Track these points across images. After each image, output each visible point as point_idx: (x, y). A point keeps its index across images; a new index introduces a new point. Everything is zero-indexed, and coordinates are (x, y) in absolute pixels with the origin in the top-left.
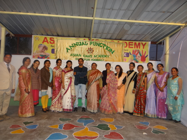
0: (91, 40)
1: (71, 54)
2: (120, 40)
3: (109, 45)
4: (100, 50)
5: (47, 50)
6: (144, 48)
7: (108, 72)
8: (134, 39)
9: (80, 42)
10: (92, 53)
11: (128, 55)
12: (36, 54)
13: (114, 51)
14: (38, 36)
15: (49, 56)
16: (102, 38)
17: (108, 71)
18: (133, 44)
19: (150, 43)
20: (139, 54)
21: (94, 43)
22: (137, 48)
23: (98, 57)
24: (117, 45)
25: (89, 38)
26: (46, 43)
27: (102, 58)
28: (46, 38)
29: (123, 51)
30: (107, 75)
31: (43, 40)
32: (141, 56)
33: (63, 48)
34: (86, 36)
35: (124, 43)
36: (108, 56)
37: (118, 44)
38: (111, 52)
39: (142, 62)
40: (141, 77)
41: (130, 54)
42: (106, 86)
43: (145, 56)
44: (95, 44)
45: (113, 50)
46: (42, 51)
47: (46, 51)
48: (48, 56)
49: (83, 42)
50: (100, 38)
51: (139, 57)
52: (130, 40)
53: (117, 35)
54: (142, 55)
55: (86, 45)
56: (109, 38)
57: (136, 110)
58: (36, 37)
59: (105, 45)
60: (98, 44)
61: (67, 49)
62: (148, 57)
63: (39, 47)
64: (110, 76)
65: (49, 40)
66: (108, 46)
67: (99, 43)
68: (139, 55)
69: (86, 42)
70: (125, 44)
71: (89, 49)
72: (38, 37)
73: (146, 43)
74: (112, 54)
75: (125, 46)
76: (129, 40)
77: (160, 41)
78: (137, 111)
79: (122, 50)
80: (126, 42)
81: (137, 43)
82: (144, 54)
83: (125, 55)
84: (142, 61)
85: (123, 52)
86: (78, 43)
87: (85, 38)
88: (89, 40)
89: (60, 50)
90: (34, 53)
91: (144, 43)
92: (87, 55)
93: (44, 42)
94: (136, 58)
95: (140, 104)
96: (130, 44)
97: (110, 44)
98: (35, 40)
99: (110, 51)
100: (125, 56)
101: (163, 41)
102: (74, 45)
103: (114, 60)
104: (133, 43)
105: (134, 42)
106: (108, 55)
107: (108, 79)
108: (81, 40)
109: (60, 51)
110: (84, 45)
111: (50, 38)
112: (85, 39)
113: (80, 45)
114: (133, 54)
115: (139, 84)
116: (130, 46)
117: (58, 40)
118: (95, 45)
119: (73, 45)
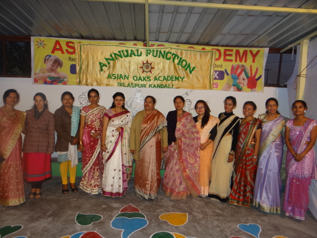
0: (147, 44)
1: (109, 75)
2: (208, 44)
3: (184, 56)
4: (167, 66)
5: (61, 66)
6: (254, 61)
7: (180, 115)
8: (235, 43)
9: (127, 51)
10: (150, 71)
11: (221, 75)
12: (41, 75)
13: (194, 68)
14: (42, 38)
15: (65, 80)
16: (170, 41)
17: (179, 112)
18: (234, 53)
19: (267, 50)
20: (243, 73)
21: (155, 52)
22: (241, 61)
23: (162, 79)
24: (200, 55)
25: (143, 41)
26: (60, 52)
27: (169, 82)
28: (57, 43)
29: (212, 67)
30: (177, 122)
31: (52, 48)
32: (247, 77)
33: (93, 63)
34: (138, 38)
35: (214, 51)
36: (182, 79)
37: (203, 54)
38: (188, 70)
39: (250, 89)
40: (248, 127)
41: (225, 74)
42: (175, 144)
43: (257, 77)
44: (157, 54)
45: (192, 66)
46: (52, 70)
47: (59, 69)
48: (65, 78)
49: (132, 51)
50: (167, 41)
51: (244, 79)
52: (227, 46)
53: (200, 35)
54: (250, 76)
55: (138, 55)
56: (184, 41)
57: (235, 195)
58: (39, 41)
59: (176, 55)
60: (163, 53)
61: (102, 65)
62: (262, 80)
63: (45, 60)
64: (182, 123)
65: (64, 47)
66: (183, 59)
67: (165, 52)
68: (243, 75)
69: (138, 50)
70: (217, 52)
71: (144, 64)
72: (42, 40)
73: (258, 52)
74: (190, 75)
75: (217, 57)
76: (225, 44)
77: (289, 46)
78: (237, 196)
79: (209, 65)
80: (218, 50)
81: (242, 50)
82: (253, 74)
83: (216, 75)
84: (249, 87)
85: (212, 70)
86: (121, 53)
87: (135, 42)
88: (145, 45)
89: (88, 66)
90: (35, 74)
91: (255, 50)
92: (140, 77)
93: (56, 52)
94: (238, 81)
95: (243, 183)
96: (228, 53)
97: (186, 54)
98: (38, 46)
99: (187, 68)
100: (215, 79)
101: (295, 47)
102: (115, 57)
103: (193, 86)
104: (232, 50)
105: (235, 49)
106: (182, 77)
107: (180, 129)
108: (130, 46)
109: (88, 68)
110: (135, 55)
111: (67, 42)
112: (135, 45)
113: (127, 56)
114: (232, 73)
115: (244, 141)
116: (228, 58)
117: (82, 46)
118: (156, 56)
119: (113, 56)
